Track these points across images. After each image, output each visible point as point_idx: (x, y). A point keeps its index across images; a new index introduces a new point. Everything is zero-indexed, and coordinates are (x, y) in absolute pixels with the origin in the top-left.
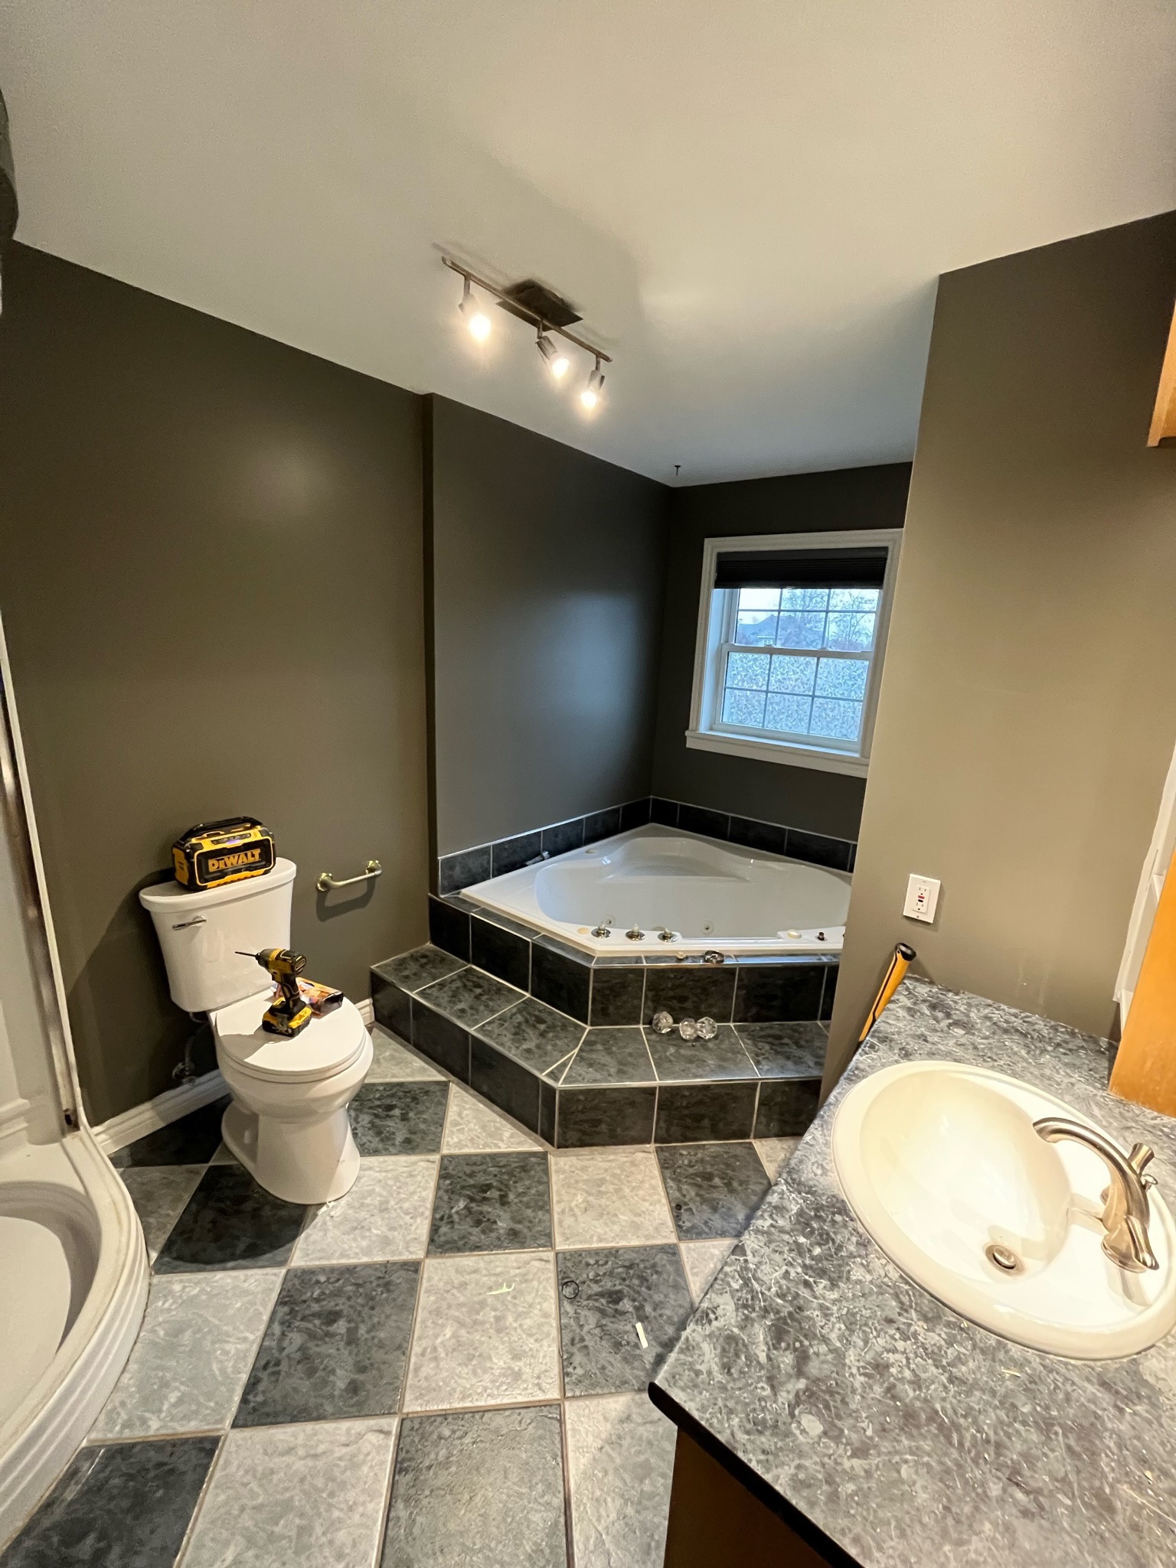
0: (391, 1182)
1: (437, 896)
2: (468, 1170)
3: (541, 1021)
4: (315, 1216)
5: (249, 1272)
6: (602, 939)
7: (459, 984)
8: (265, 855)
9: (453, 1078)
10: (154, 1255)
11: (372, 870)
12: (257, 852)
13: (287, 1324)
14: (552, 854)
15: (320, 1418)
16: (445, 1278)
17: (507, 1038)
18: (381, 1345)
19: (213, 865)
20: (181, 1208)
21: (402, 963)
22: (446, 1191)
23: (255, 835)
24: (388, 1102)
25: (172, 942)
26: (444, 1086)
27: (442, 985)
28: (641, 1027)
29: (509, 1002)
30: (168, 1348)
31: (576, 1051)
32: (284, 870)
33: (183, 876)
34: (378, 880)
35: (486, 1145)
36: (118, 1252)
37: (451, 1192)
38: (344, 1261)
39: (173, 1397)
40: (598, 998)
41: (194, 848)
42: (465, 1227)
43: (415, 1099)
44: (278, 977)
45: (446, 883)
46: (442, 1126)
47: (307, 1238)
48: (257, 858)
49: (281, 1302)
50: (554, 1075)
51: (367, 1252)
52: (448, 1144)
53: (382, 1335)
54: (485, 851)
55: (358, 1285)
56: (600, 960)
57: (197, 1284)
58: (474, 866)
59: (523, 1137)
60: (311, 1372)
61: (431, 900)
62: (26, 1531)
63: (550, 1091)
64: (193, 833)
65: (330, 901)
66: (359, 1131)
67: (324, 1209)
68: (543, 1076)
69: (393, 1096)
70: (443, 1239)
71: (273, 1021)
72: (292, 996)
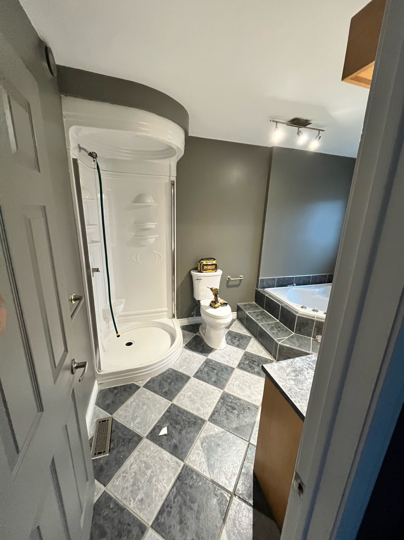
0: (232, 351)
1: (258, 289)
2: (251, 356)
3: (279, 327)
4: (214, 351)
5: (200, 355)
6: (304, 309)
7: (259, 313)
8: (216, 267)
9: (253, 336)
10: (184, 345)
11: (241, 278)
12: (214, 266)
13: (205, 366)
14: (297, 285)
15: (208, 383)
16: (240, 373)
17: (269, 329)
18: (223, 378)
19: (205, 267)
20: (190, 340)
21: (245, 305)
22: (245, 358)
23: (214, 262)
24: (235, 336)
25: (195, 283)
26: (250, 338)
27: (254, 312)
28: (312, 338)
29: (272, 321)
30: (185, 360)
31: (288, 337)
32: (219, 272)
33: (199, 269)
34: (242, 281)
35: (257, 353)
36: (179, 340)
37: (246, 359)
38: (219, 361)
39: (184, 368)
40: (298, 325)
41: (202, 263)
42: (247, 367)
43: (242, 338)
44: (214, 294)
45: (261, 286)
46: (247, 345)
47: (212, 354)
48: (214, 268)
49: (205, 362)
50: (279, 341)
51: (224, 361)
52: (248, 349)
53: (223, 376)
54: (274, 279)
55: (220, 366)
56: (300, 314)
57: (191, 353)
58: (270, 283)
59: (268, 355)
60: (208, 376)
61: (256, 290)
62: (162, 374)
63: (277, 344)
64: (202, 260)
65: (230, 284)
66: (227, 339)
67: (216, 350)
68: (276, 340)
69: (237, 335)
70: (241, 366)
71: (212, 304)
72: (216, 299)
